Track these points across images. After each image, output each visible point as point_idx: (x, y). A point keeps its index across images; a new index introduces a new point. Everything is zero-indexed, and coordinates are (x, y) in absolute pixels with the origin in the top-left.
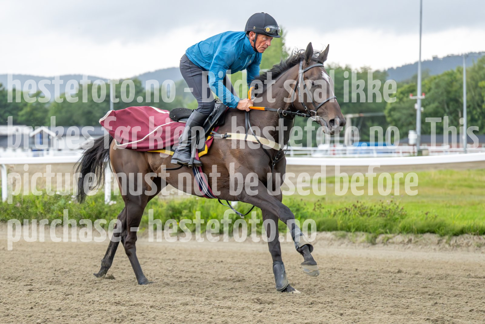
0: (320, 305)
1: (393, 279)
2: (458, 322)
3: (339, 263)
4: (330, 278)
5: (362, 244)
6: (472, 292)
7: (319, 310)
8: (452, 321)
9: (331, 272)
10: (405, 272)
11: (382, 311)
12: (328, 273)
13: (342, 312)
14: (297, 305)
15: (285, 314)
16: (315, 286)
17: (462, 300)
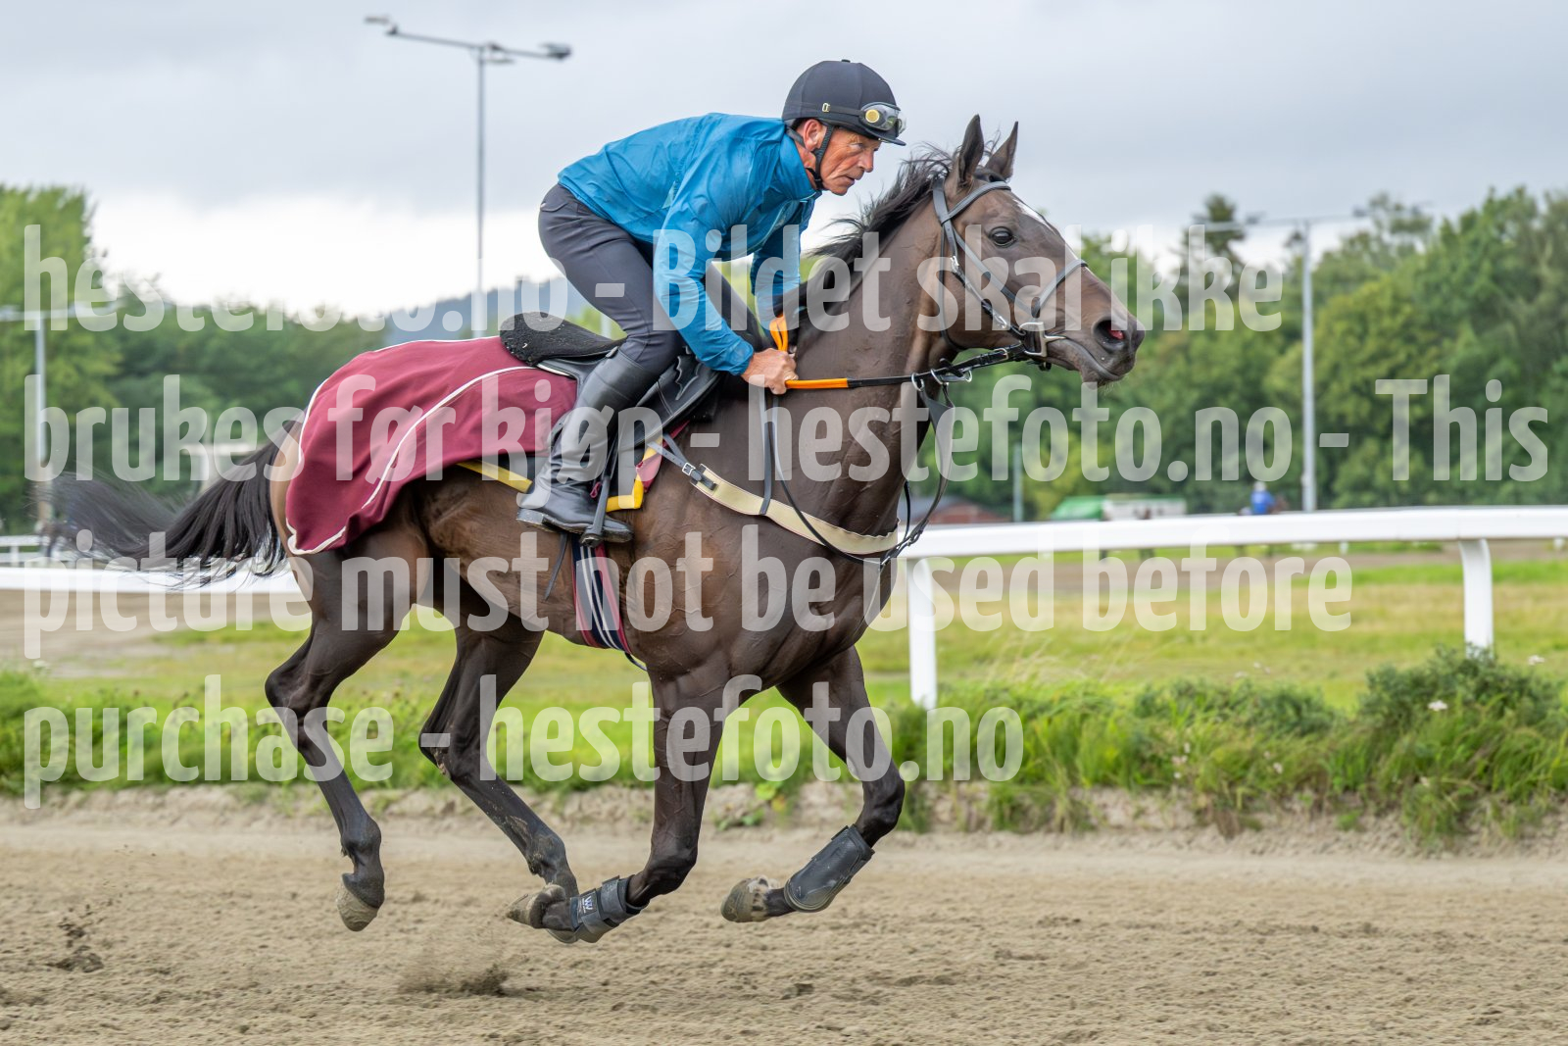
0: (182, 1003)
1: (398, 921)
2: (580, 1040)
3: (246, 877)
4: (215, 923)
5: (313, 820)
6: (620, 953)
7: (179, 1017)
8: (560, 1040)
9: (218, 905)
10: (433, 898)
11: (363, 1017)
12: (211, 906)
13: (245, 1022)
14: (113, 1003)
15: (79, 1032)
16: (171, 946)
17: (592, 976)
